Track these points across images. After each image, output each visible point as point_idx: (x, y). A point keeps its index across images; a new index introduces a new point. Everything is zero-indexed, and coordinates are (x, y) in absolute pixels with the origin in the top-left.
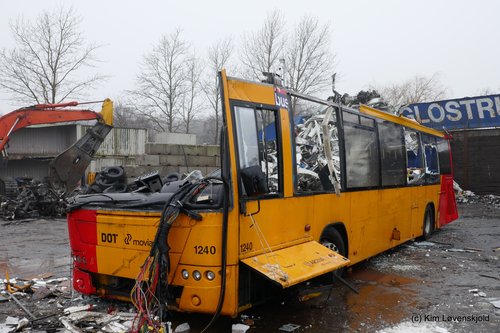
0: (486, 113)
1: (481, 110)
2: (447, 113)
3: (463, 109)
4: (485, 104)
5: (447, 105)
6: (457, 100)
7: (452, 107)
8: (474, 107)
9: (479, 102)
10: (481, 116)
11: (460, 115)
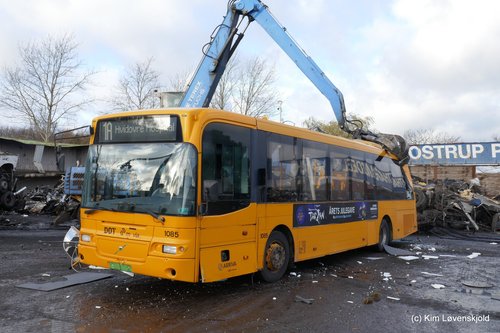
0: (451, 155)
1: (448, 153)
2: (423, 153)
3: (435, 151)
4: (451, 149)
5: (424, 148)
6: (432, 145)
7: (427, 149)
8: (443, 150)
9: (447, 147)
10: (448, 157)
11: (432, 155)
